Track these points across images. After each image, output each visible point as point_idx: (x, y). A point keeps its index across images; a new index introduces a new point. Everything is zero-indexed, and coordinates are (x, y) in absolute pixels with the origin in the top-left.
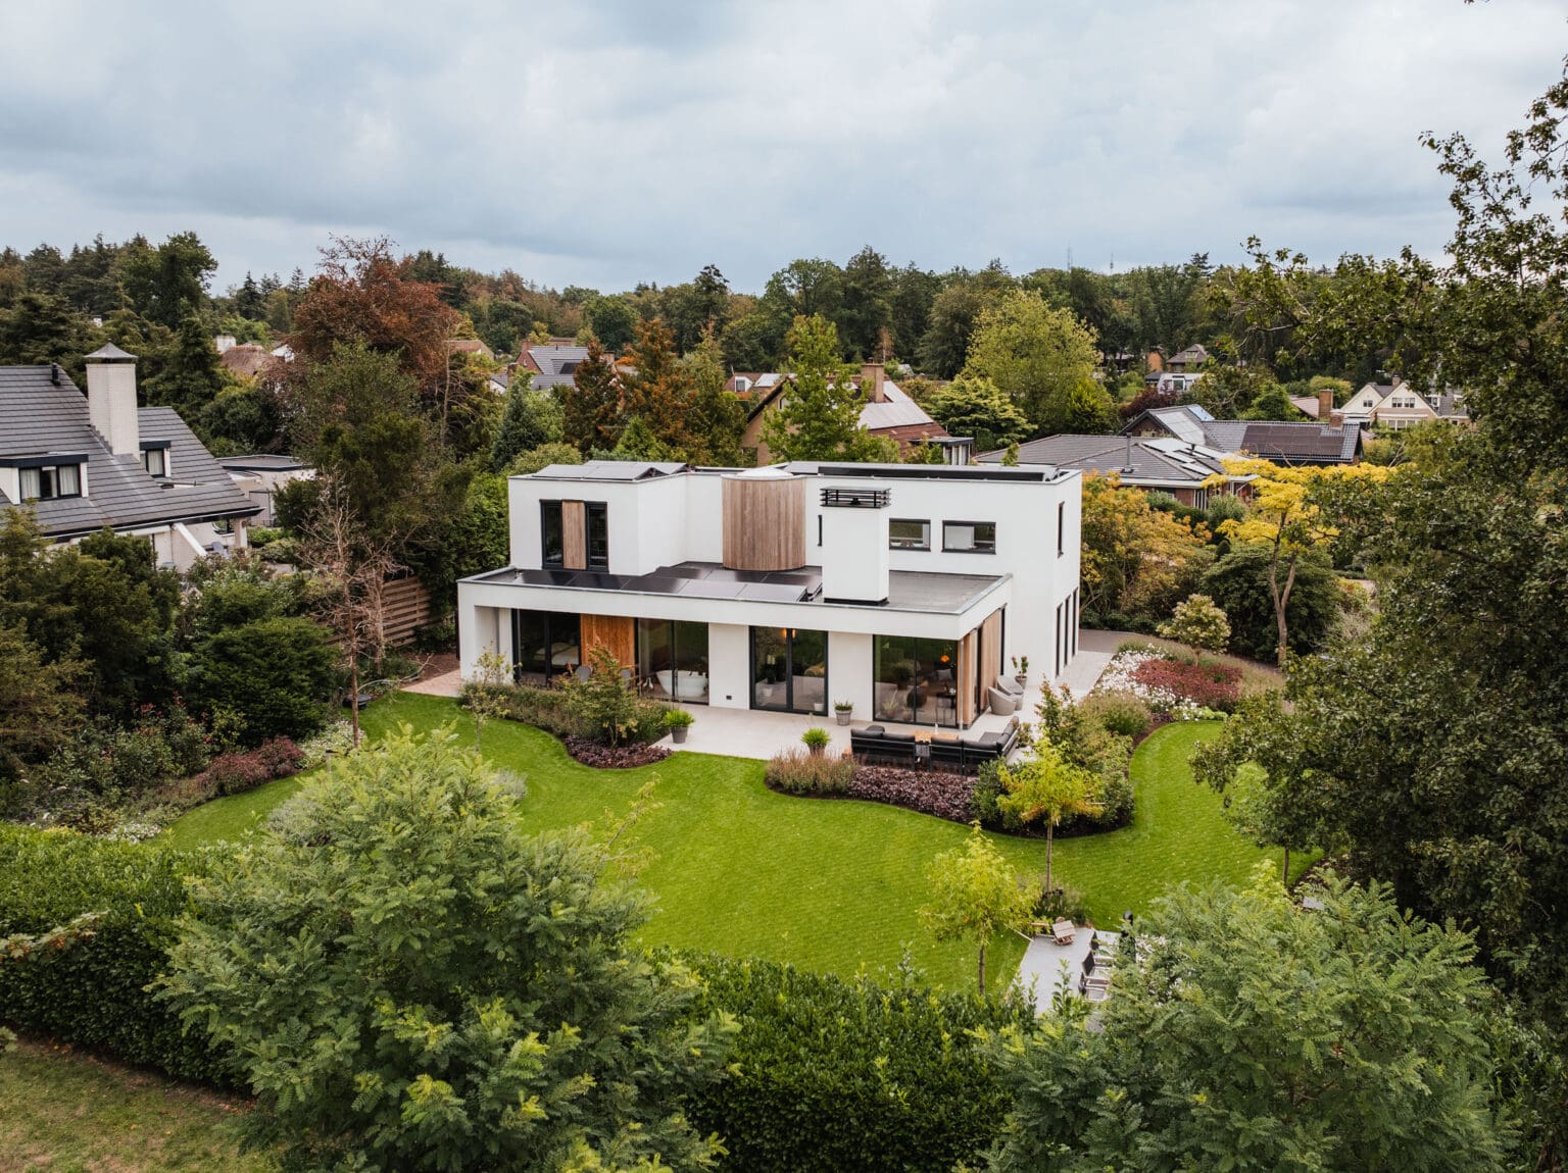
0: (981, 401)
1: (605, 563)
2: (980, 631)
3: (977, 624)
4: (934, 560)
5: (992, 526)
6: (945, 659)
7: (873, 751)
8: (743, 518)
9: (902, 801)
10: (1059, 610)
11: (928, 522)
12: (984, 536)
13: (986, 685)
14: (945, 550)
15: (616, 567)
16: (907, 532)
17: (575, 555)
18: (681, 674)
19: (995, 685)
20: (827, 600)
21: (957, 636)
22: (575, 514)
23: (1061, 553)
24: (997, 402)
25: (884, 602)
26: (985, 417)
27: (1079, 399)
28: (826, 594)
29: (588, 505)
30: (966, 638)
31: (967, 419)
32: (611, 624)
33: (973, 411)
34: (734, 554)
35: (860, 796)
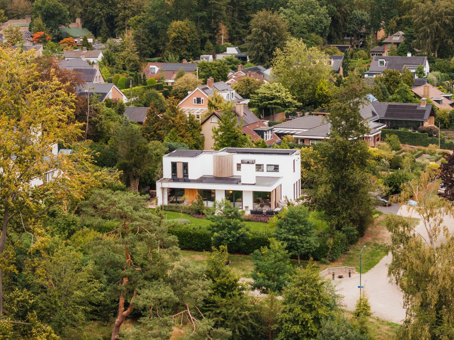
0: (277, 94)
1: (187, 176)
2: (276, 190)
3: (275, 188)
4: (265, 174)
5: (278, 166)
6: (268, 196)
7: (255, 214)
8: (219, 165)
9: (261, 221)
10: (294, 184)
11: (263, 165)
12: (276, 168)
13: (277, 202)
14: (267, 171)
15: (190, 177)
16: (259, 167)
17: (180, 175)
18: (208, 202)
19: (279, 202)
20: (242, 184)
21: (270, 191)
22: (180, 165)
23: (294, 171)
24: (284, 94)
25: (255, 184)
26: (279, 101)
27: (321, 89)
28: (242, 182)
29: (183, 163)
30: (273, 191)
31: (272, 102)
32: (192, 190)
33: (273, 99)
34: (217, 173)
35: (253, 221)
